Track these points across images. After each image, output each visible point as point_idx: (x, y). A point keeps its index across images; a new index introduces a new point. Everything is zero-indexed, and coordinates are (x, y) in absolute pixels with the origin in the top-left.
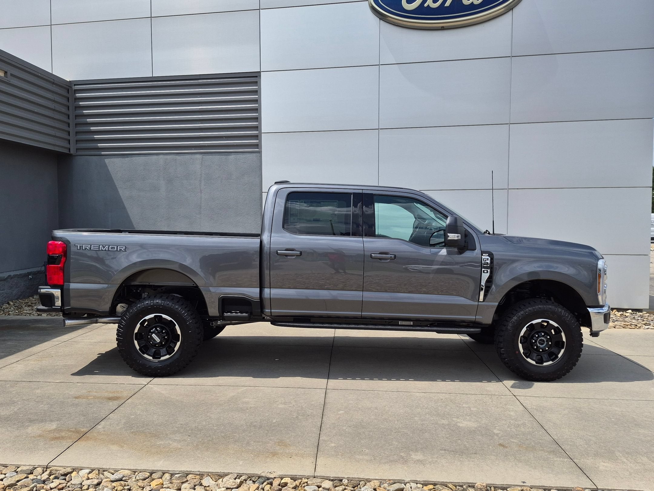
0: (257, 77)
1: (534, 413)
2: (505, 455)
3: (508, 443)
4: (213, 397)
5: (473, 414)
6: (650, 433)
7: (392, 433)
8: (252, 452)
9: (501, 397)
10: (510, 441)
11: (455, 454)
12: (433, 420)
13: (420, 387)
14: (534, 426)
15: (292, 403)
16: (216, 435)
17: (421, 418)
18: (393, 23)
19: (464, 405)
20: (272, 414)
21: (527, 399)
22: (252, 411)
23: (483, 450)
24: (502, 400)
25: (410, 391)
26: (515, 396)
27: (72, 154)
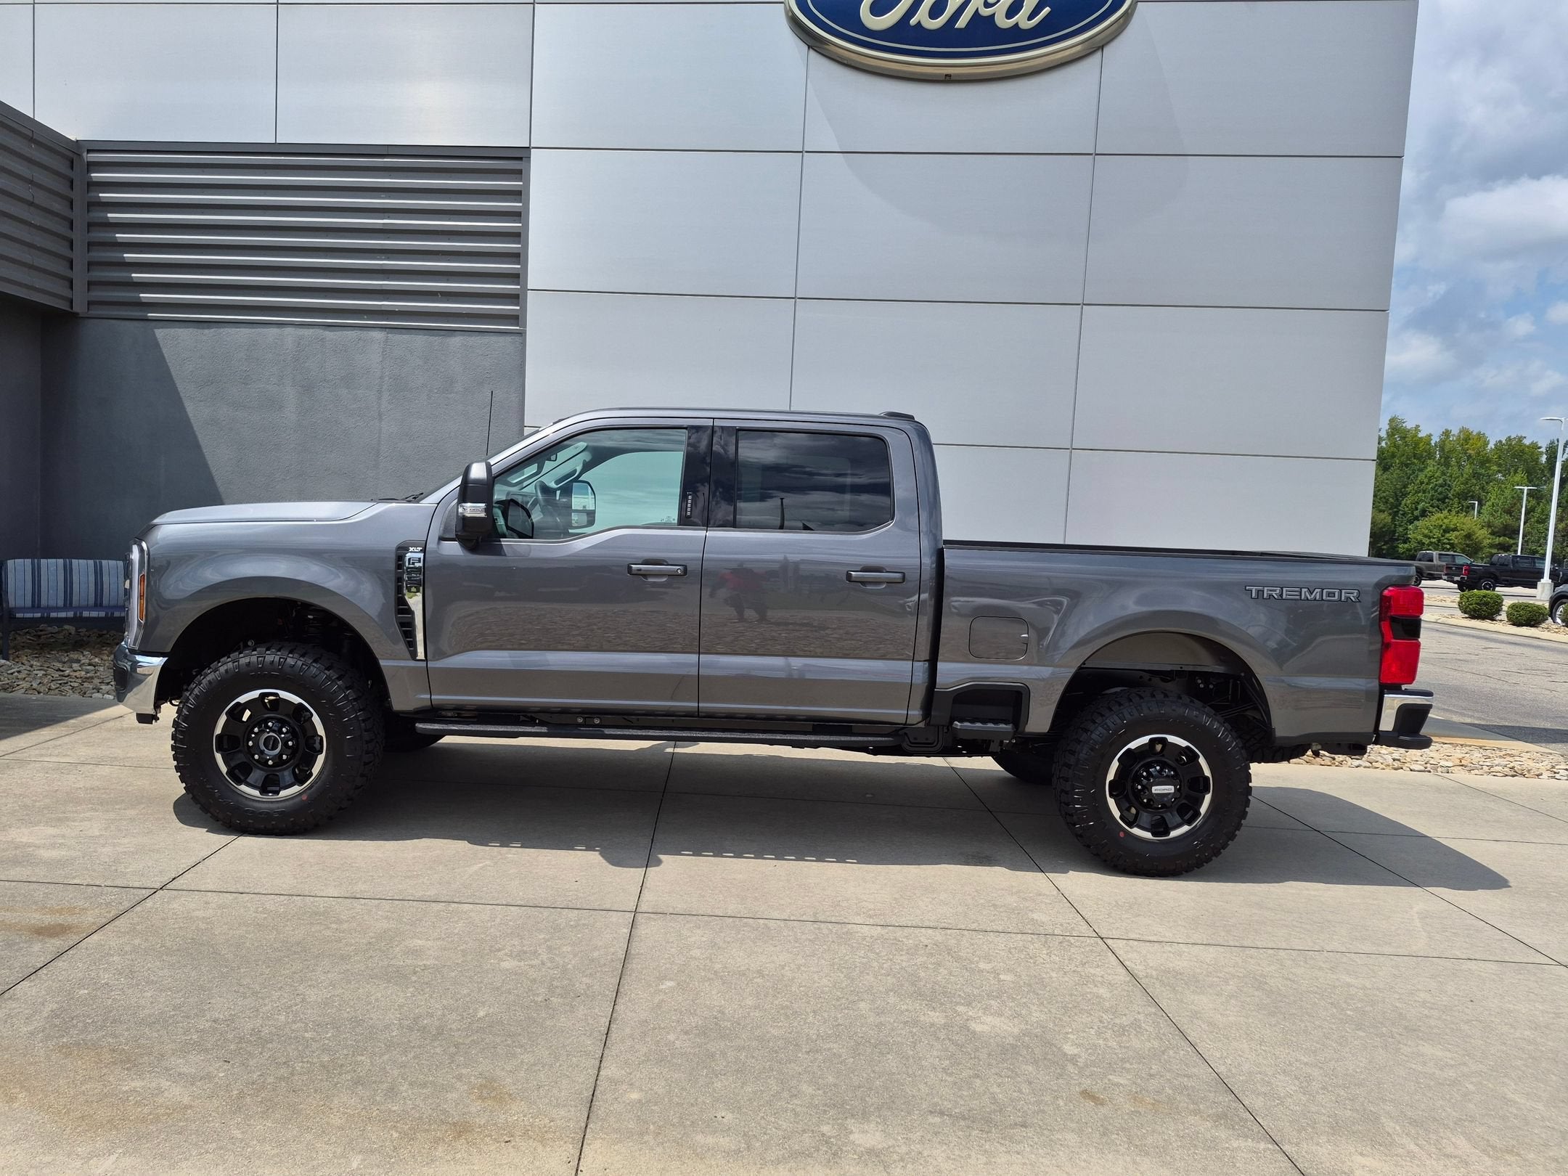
0: (521, 159)
1: (1156, 990)
2: (1101, 1129)
3: (1104, 1089)
4: (328, 933)
5: (1006, 992)
6: (1448, 1055)
7: (800, 1055)
8: (397, 1122)
9: (1069, 941)
10: (1109, 1080)
11: (968, 1127)
12: (907, 1010)
13: (870, 910)
14: (1161, 1032)
15: (539, 954)
16: (305, 1060)
17: (876, 1006)
18: (838, 59)
19: (982, 965)
20: (480, 989)
21: (1131, 947)
22: (426, 980)
23: (1043, 1111)
24: (1073, 950)
25: (846, 921)
26: (1102, 939)
27: (78, 314)
